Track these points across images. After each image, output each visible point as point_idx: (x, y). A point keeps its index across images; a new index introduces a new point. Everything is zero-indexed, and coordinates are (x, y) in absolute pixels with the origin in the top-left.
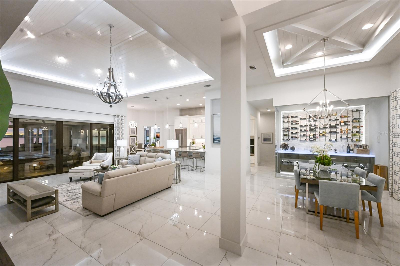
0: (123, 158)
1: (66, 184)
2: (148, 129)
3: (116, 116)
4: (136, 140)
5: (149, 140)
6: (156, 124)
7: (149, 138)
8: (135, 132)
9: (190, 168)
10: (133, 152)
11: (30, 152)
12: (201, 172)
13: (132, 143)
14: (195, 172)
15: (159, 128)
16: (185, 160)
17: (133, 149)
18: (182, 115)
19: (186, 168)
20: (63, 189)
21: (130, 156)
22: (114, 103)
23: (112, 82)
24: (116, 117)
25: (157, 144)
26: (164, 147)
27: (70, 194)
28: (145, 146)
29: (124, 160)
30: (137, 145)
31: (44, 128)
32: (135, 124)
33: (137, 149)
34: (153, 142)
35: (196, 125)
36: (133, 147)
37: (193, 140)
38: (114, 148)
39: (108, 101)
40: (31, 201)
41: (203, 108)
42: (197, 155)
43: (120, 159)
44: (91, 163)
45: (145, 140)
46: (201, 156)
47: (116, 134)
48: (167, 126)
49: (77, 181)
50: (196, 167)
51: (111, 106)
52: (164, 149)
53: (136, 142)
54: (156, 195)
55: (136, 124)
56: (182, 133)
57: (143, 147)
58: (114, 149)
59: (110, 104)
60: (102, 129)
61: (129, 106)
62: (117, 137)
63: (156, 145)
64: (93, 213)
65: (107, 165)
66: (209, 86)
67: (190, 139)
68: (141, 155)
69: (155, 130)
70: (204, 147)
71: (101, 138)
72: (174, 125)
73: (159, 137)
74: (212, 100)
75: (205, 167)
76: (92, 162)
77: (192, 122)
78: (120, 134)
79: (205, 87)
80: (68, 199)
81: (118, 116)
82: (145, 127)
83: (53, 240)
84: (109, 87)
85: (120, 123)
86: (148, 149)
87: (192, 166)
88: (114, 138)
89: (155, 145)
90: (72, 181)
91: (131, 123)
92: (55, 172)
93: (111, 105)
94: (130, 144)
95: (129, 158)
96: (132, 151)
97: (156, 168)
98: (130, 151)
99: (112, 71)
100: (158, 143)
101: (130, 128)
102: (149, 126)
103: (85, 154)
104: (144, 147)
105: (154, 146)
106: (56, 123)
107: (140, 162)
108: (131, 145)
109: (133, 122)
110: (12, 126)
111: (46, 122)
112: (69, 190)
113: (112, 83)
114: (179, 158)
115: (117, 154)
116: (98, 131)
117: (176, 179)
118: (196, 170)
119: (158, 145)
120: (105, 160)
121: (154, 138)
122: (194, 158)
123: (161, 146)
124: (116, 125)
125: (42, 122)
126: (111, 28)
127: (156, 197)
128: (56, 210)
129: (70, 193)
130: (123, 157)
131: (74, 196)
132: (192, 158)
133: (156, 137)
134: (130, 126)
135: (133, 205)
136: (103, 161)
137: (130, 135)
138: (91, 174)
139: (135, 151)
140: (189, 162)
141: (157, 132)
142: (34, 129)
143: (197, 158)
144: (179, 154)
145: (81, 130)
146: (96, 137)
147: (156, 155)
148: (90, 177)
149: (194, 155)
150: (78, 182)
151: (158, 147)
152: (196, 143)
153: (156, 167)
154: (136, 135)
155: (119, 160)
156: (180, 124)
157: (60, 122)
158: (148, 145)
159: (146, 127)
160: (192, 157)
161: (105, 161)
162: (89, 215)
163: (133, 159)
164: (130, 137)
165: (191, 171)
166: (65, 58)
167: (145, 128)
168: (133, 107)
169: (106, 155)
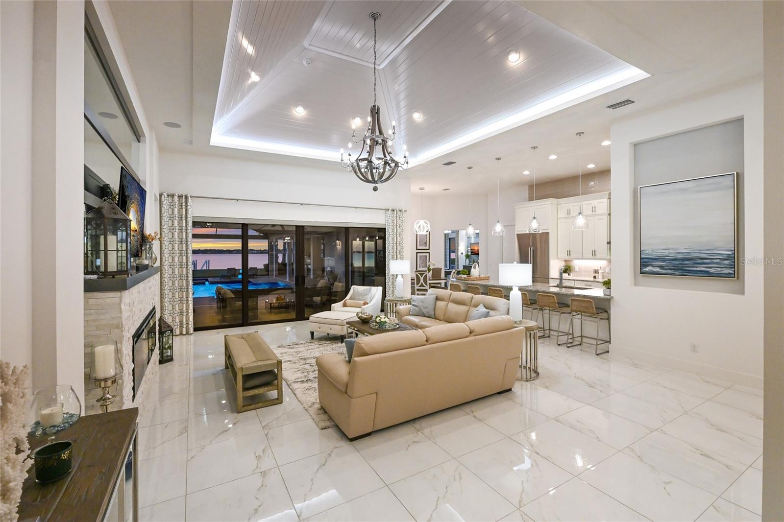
0: (401, 301)
1: (305, 343)
2: (453, 236)
3: (388, 210)
4: (429, 261)
5: (456, 261)
6: (470, 225)
7: (455, 254)
8: (426, 243)
9: (564, 339)
10: (422, 285)
11: (274, 276)
12: (598, 355)
13: (420, 267)
14: (576, 349)
15: (478, 233)
16: (546, 316)
17: (422, 279)
18: (538, 198)
19: (549, 336)
20: (297, 354)
21: (415, 297)
22: (382, 182)
23: (378, 137)
24: (390, 212)
25: (473, 270)
26: (489, 277)
27: (307, 366)
28: (447, 274)
29: (404, 305)
30: (431, 272)
31: (287, 238)
32: (427, 227)
33: (429, 280)
34: (464, 264)
35: (581, 221)
36: (422, 275)
37: (565, 261)
38: (387, 277)
39: (370, 179)
40: (243, 375)
41: (604, 173)
42: (585, 305)
43: (396, 302)
44: (345, 305)
45: (448, 259)
46: (596, 308)
47: (390, 248)
48: (499, 228)
49: (321, 339)
50: (582, 336)
51: (375, 189)
52: (491, 283)
53: (428, 265)
54: (474, 407)
55: (429, 225)
56: (534, 245)
57: (443, 275)
58: (387, 279)
59: (374, 185)
60: (367, 239)
61: (415, 188)
62: (391, 253)
63: (471, 273)
64: (334, 425)
65: (371, 314)
66: (628, 102)
67: (558, 259)
68: (438, 297)
69: (468, 237)
70: (607, 284)
71: (366, 255)
72: (514, 225)
73: (478, 254)
74: (636, 145)
75: (610, 342)
76: (347, 305)
77: (562, 214)
78: (397, 247)
79: (610, 109)
80: (301, 378)
81: (394, 211)
82: (446, 232)
83: (261, 473)
84: (371, 148)
85: (397, 226)
86: (453, 281)
87: (568, 334)
88: (387, 257)
89: (469, 273)
90: (314, 337)
91: (419, 225)
92: (294, 317)
93: (376, 185)
94: (417, 269)
95: (413, 300)
96: (419, 285)
97: (471, 338)
98: (416, 284)
99: (378, 113)
100: (475, 268)
101: (417, 235)
102: (455, 229)
103: (339, 286)
104: (446, 276)
105: (466, 276)
106: (294, 229)
107: (436, 312)
108: (418, 271)
109: (422, 222)
110: (241, 237)
111: (286, 228)
112: (307, 358)
113: (377, 139)
114: (529, 309)
115: (391, 289)
116: (361, 242)
117: (525, 367)
118: (579, 347)
119: (475, 272)
120: (368, 301)
121: (467, 256)
122: (575, 314)
123: (484, 276)
124: (390, 230)
125: (281, 229)
126: (375, 20)
127: (472, 414)
128: (279, 401)
129: (306, 364)
130: (402, 298)
131: (311, 373)
132: (570, 313)
133: (471, 253)
134: (417, 230)
135: (417, 425)
136: (364, 304)
137: (417, 249)
138: (342, 329)
139: (427, 285)
140: (560, 322)
141: (473, 242)
142: (279, 240)
143: (584, 312)
144: (530, 299)
145: (337, 241)
146: (359, 252)
147: (472, 298)
148: (341, 335)
149: (575, 305)
150: (322, 342)
151: (476, 278)
152: (577, 269)
153: (472, 334)
154: (429, 249)
155: (394, 304)
156: (532, 221)
157: (300, 227)
158: (454, 271)
159: (450, 232)
160: (568, 310)
161: (367, 304)
162: (329, 427)
163: (420, 304)
164: (417, 253)
165: (565, 347)
166: (304, 108)
167: (448, 234)
168: (422, 189)
169: (370, 290)
